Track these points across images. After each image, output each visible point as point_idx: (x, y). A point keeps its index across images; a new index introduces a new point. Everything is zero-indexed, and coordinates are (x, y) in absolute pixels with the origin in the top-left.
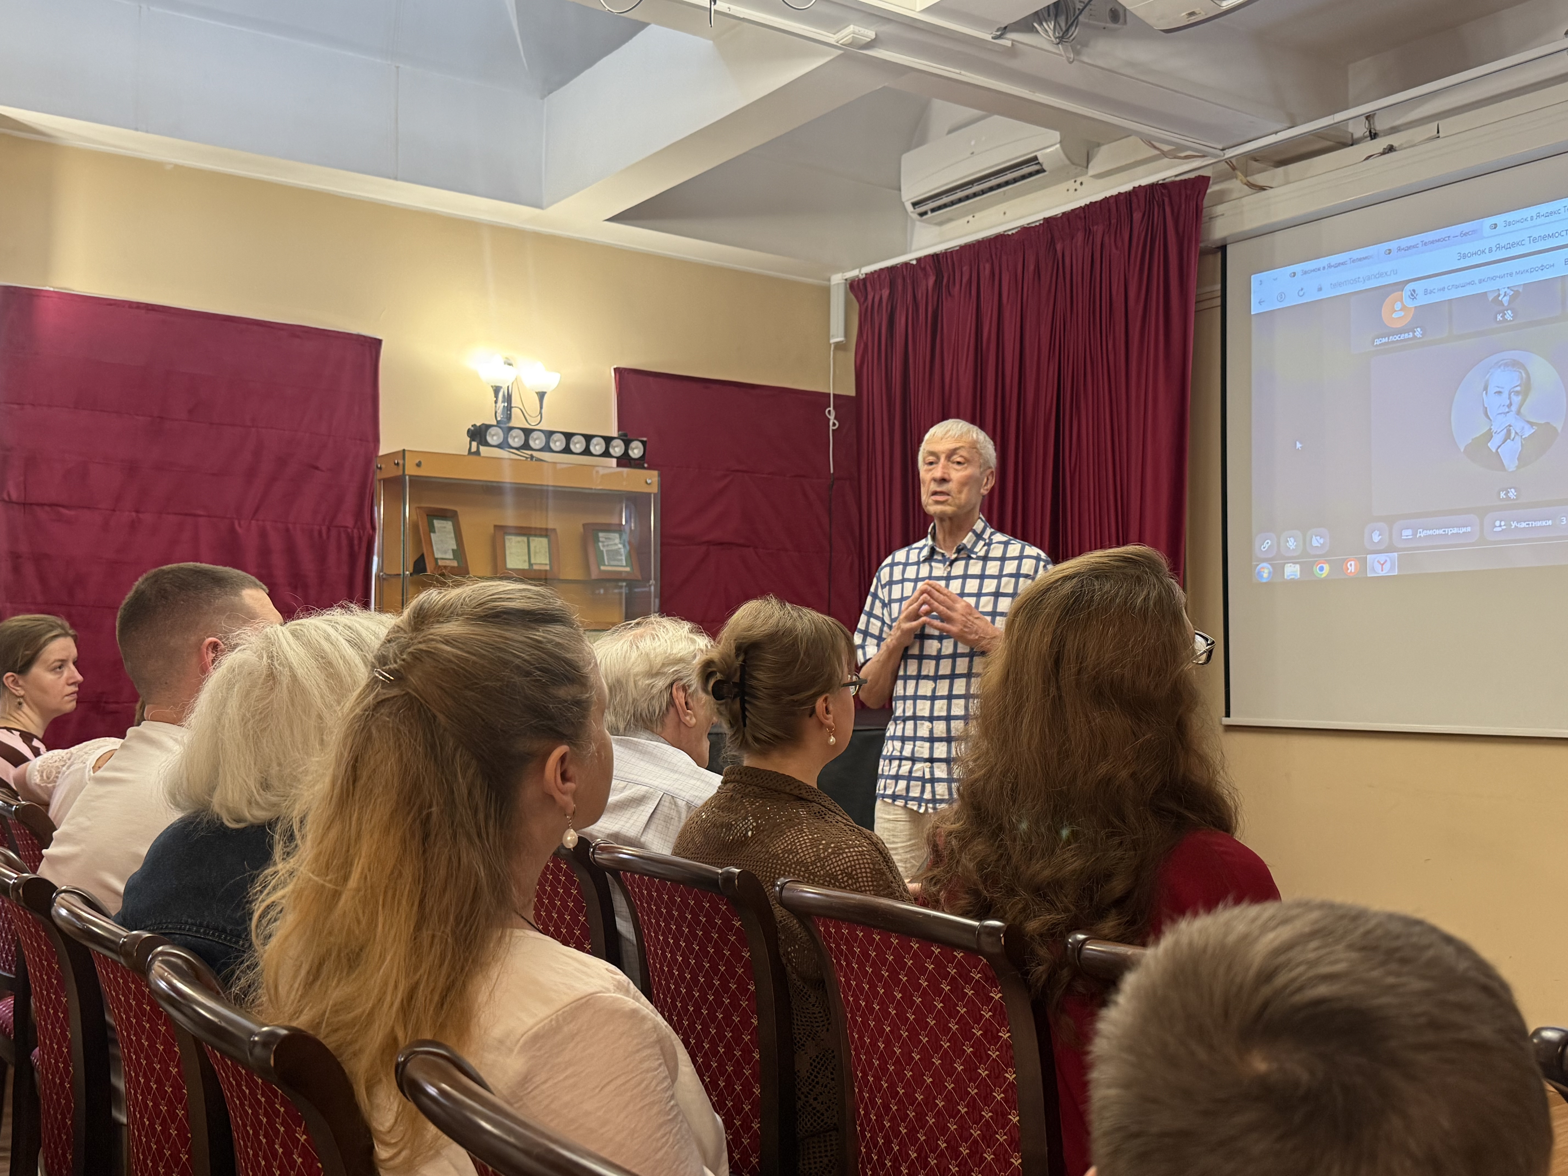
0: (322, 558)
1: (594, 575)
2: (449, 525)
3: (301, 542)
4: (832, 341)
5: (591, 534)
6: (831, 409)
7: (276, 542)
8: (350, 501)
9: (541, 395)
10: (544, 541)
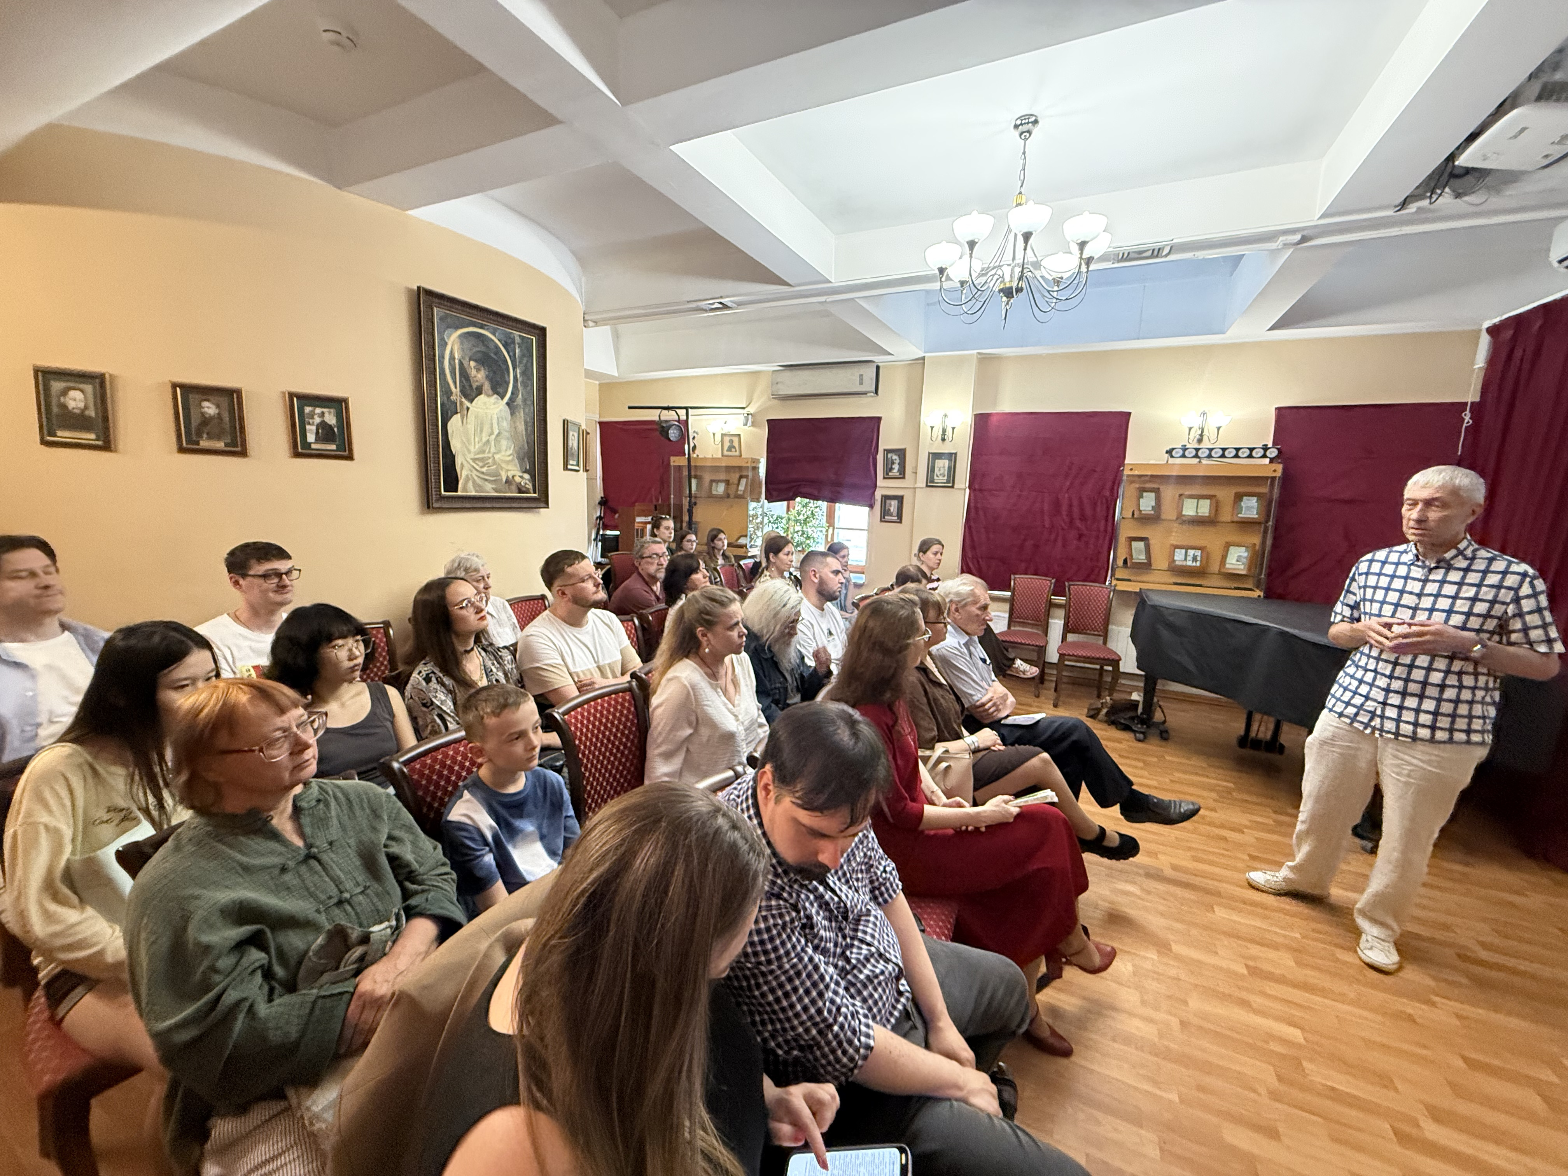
0: (1094, 509)
1: (1235, 519)
2: (1153, 495)
3: (1085, 501)
4: (1476, 366)
5: (1239, 497)
6: (1468, 412)
7: (1075, 503)
8: (1109, 485)
9: (1219, 428)
10: (1208, 501)
